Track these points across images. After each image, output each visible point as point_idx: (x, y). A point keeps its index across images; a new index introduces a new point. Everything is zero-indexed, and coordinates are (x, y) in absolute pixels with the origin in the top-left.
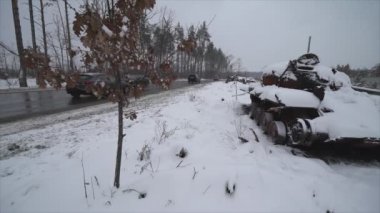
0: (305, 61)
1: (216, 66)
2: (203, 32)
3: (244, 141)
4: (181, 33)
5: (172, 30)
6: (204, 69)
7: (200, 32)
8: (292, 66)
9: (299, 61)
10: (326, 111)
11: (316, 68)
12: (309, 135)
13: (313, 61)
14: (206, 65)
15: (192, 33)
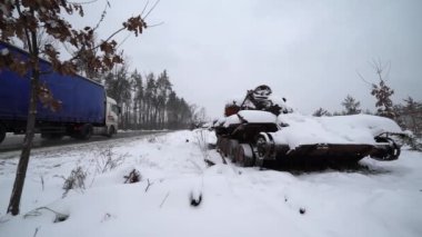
0: (260, 92)
1: (179, 116)
2: (164, 81)
3: (211, 164)
4: (139, 80)
5: (128, 76)
6: (166, 119)
7: (160, 80)
8: (250, 96)
9: (255, 92)
10: (283, 125)
11: (270, 97)
12: (273, 146)
13: (266, 92)
14: (169, 115)
15: (152, 81)
